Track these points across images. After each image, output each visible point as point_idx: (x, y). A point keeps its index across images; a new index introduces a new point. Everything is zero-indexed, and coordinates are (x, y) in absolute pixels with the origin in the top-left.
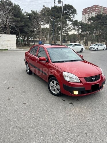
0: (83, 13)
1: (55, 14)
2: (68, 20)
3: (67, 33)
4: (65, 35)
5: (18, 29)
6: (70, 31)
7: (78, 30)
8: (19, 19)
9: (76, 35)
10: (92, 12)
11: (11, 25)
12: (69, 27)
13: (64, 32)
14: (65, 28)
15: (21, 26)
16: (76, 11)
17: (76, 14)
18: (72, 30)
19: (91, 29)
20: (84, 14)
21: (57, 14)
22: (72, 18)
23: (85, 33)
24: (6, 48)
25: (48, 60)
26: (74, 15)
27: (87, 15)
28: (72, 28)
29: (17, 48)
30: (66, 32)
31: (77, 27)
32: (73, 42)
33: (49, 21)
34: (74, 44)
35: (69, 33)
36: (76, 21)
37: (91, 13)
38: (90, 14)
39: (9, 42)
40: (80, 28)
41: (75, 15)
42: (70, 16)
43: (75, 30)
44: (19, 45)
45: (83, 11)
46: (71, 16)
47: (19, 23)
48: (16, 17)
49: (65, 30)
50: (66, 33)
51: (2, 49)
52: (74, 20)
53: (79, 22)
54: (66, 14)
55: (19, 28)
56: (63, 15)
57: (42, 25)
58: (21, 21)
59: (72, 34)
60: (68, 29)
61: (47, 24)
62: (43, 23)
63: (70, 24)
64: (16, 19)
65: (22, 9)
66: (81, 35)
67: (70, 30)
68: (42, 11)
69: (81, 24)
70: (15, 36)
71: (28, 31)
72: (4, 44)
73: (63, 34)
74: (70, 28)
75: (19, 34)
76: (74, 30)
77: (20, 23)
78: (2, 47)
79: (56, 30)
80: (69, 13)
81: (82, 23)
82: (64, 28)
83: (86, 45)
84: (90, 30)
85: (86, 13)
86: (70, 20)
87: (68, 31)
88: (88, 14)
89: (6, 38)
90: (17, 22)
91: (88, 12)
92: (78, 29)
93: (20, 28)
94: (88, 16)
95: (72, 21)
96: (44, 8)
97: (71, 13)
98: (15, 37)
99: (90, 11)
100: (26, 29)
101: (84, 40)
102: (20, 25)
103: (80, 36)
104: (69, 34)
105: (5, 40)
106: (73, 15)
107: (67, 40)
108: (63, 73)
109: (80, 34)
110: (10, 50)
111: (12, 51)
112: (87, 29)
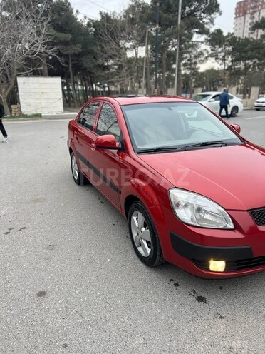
0: (236, 14)
1: (160, 17)
2: (197, 30)
3: (193, 69)
4: (188, 72)
5: (67, 63)
6: (202, 62)
7: (224, 57)
8: (69, 36)
9: (217, 72)
10: (262, 8)
11: (47, 51)
12: (199, 50)
13: (185, 65)
14: (188, 55)
15: (75, 55)
16: (219, 5)
17: (217, 14)
18: (206, 58)
19: (259, 53)
20: (239, 16)
21: (165, 15)
22: (206, 26)
23: (241, 65)
24: (39, 112)
25: (124, 143)
26: (213, 16)
27: (248, 17)
28: (208, 52)
29: (65, 110)
30: (191, 65)
31: (220, 50)
32: (210, 91)
33: (144, 37)
34: (214, 94)
35: (199, 68)
36: (219, 32)
37: (259, 11)
38: (256, 15)
39: (45, 96)
40: (228, 53)
41: (215, 15)
42: (201, 19)
43: (217, 58)
44: (72, 104)
45: (236, 9)
46: (204, 20)
47: (69, 47)
48: (62, 32)
49: (189, 60)
50: (190, 69)
51: (29, 114)
52: (212, 30)
53: (227, 36)
54: (192, 14)
55: (70, 61)
56: (182, 18)
57: (128, 48)
58: (74, 42)
59: (207, 71)
60: (196, 57)
61: (142, 46)
62: (131, 43)
63: (202, 42)
64: (62, 36)
65: (77, 11)
66: (233, 71)
67: (202, 59)
68: (127, 12)
69: (232, 40)
70: (58, 80)
71: (92, 65)
72: (32, 101)
73: (183, 72)
74: (201, 53)
75: (71, 74)
76: (213, 59)
77: (73, 46)
78: (29, 110)
79: (164, 62)
80: (198, 13)
81: (235, 38)
82: (185, 55)
83: (244, 98)
84: (257, 55)
85: (245, 14)
86: (203, 31)
87: (195, 63)
88: (252, 14)
89: (36, 86)
90: (66, 43)
91: (251, 11)
92: (223, 54)
93: (72, 60)
94: (250, 21)
95: (207, 32)
96: (133, 3)
97: (204, 12)
98: (60, 82)
99: (255, 7)
100: (87, 62)
101: (239, 83)
102: (73, 51)
103: (228, 73)
104: (199, 71)
105: (36, 91)
106: (209, 17)
107: (195, 87)
108: (171, 191)
109: (230, 68)
110: (46, 118)
111: (50, 118)
112: (249, 53)
